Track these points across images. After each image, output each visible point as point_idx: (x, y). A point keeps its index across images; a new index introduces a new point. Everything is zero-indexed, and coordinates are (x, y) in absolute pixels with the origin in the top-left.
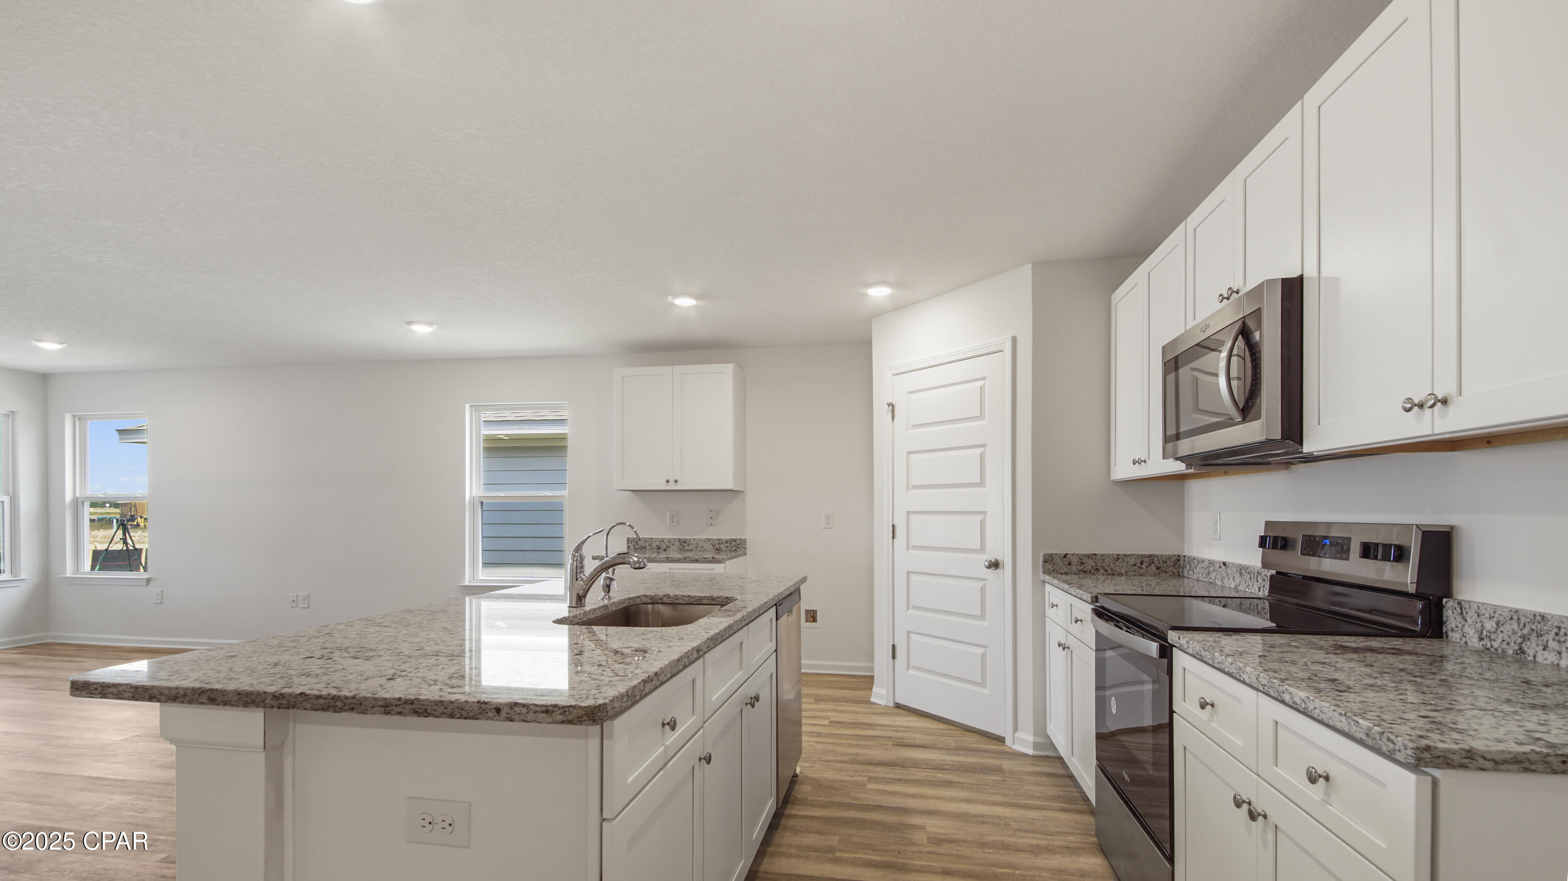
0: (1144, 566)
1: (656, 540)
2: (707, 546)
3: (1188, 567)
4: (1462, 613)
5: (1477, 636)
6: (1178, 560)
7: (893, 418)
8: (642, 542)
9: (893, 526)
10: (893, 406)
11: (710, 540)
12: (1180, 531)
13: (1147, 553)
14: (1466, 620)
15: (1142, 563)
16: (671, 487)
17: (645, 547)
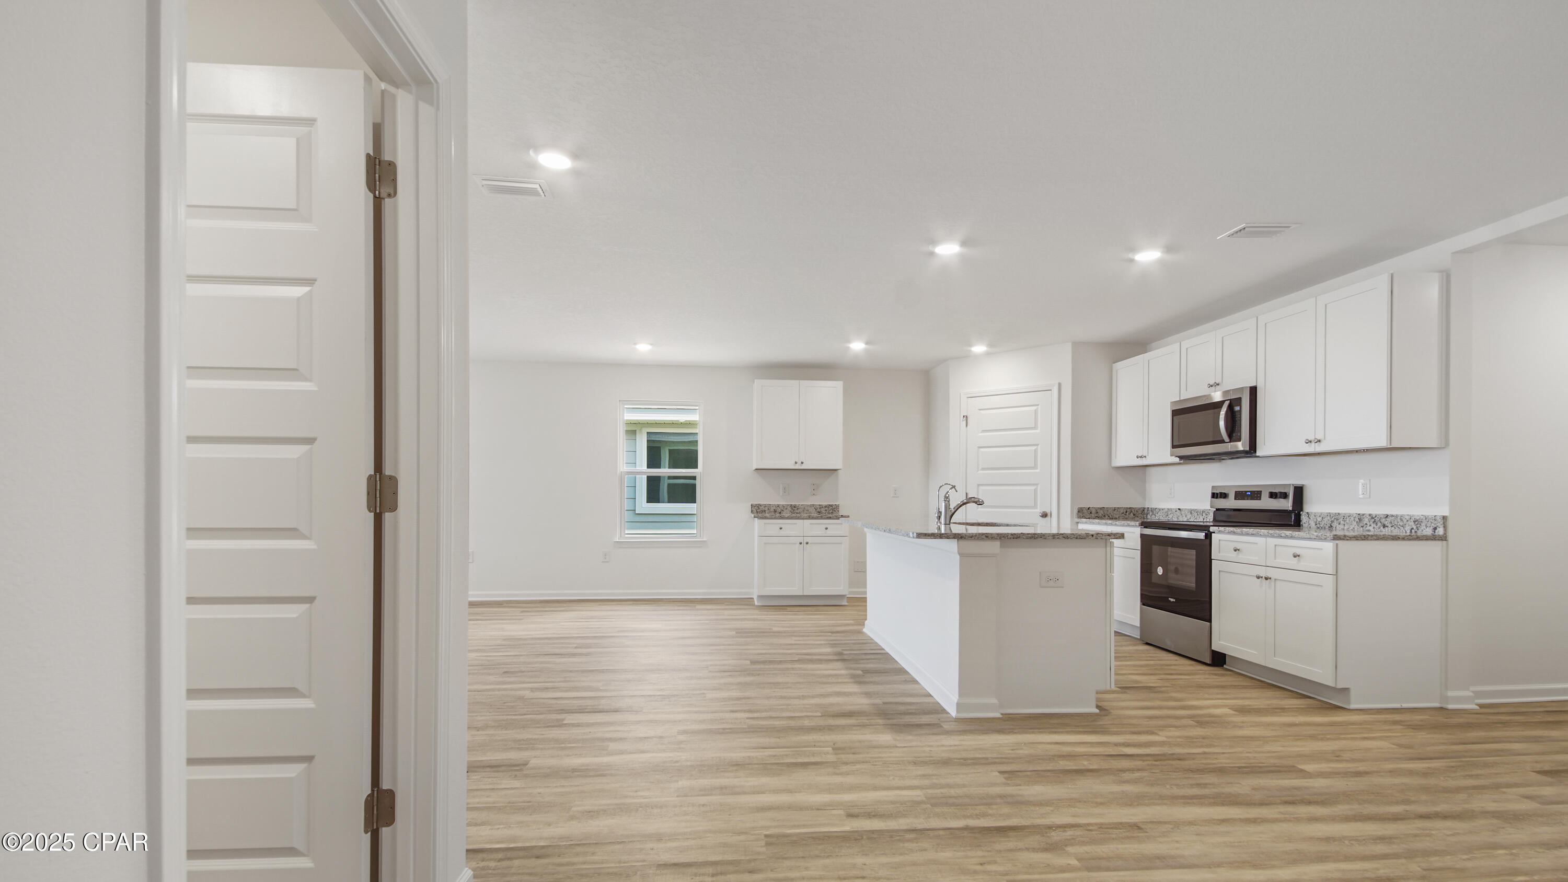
0: (1127, 514)
1: (773, 505)
2: (812, 510)
3: (1151, 513)
4: (1307, 516)
5: (1315, 523)
6: (1144, 510)
7: (967, 426)
8: (763, 507)
9: (966, 493)
10: (967, 417)
11: (813, 505)
12: (1143, 493)
13: (1129, 507)
14: (1310, 519)
15: (1126, 512)
16: (798, 466)
17: (765, 511)
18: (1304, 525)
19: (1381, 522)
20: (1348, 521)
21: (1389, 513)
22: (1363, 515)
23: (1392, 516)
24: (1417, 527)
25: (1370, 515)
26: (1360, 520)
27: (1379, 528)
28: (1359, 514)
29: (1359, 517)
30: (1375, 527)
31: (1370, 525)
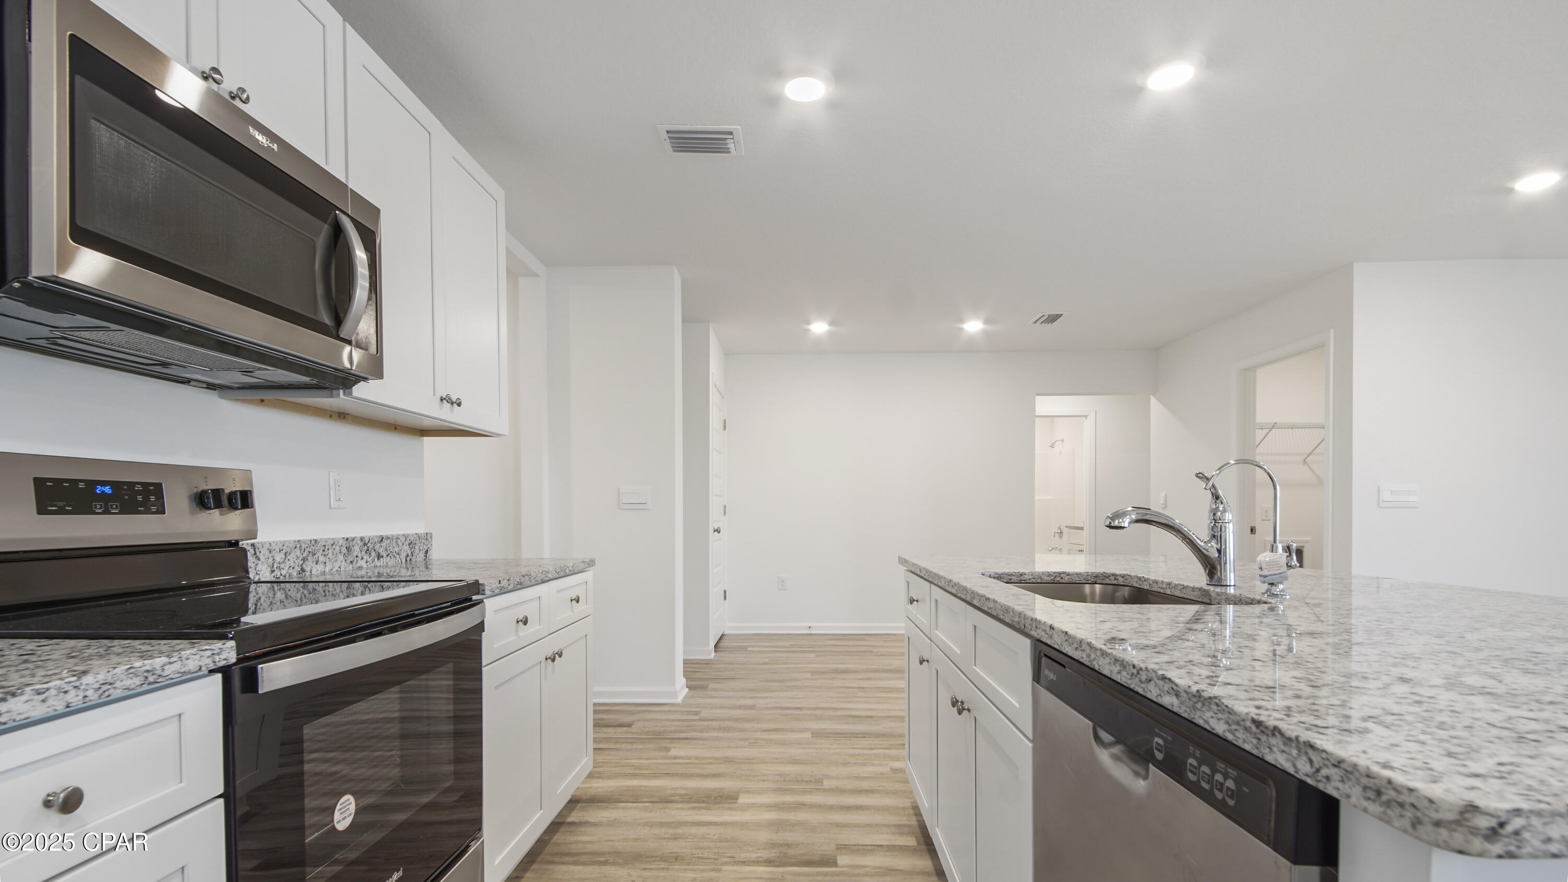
4: (255, 554)
19: (375, 550)
20: (330, 556)
21: (384, 533)
22: (353, 539)
23: (388, 538)
24: (412, 553)
25: (362, 539)
26: (348, 549)
27: (373, 560)
28: (347, 539)
29: (348, 545)
30: (369, 560)
31: (362, 559)
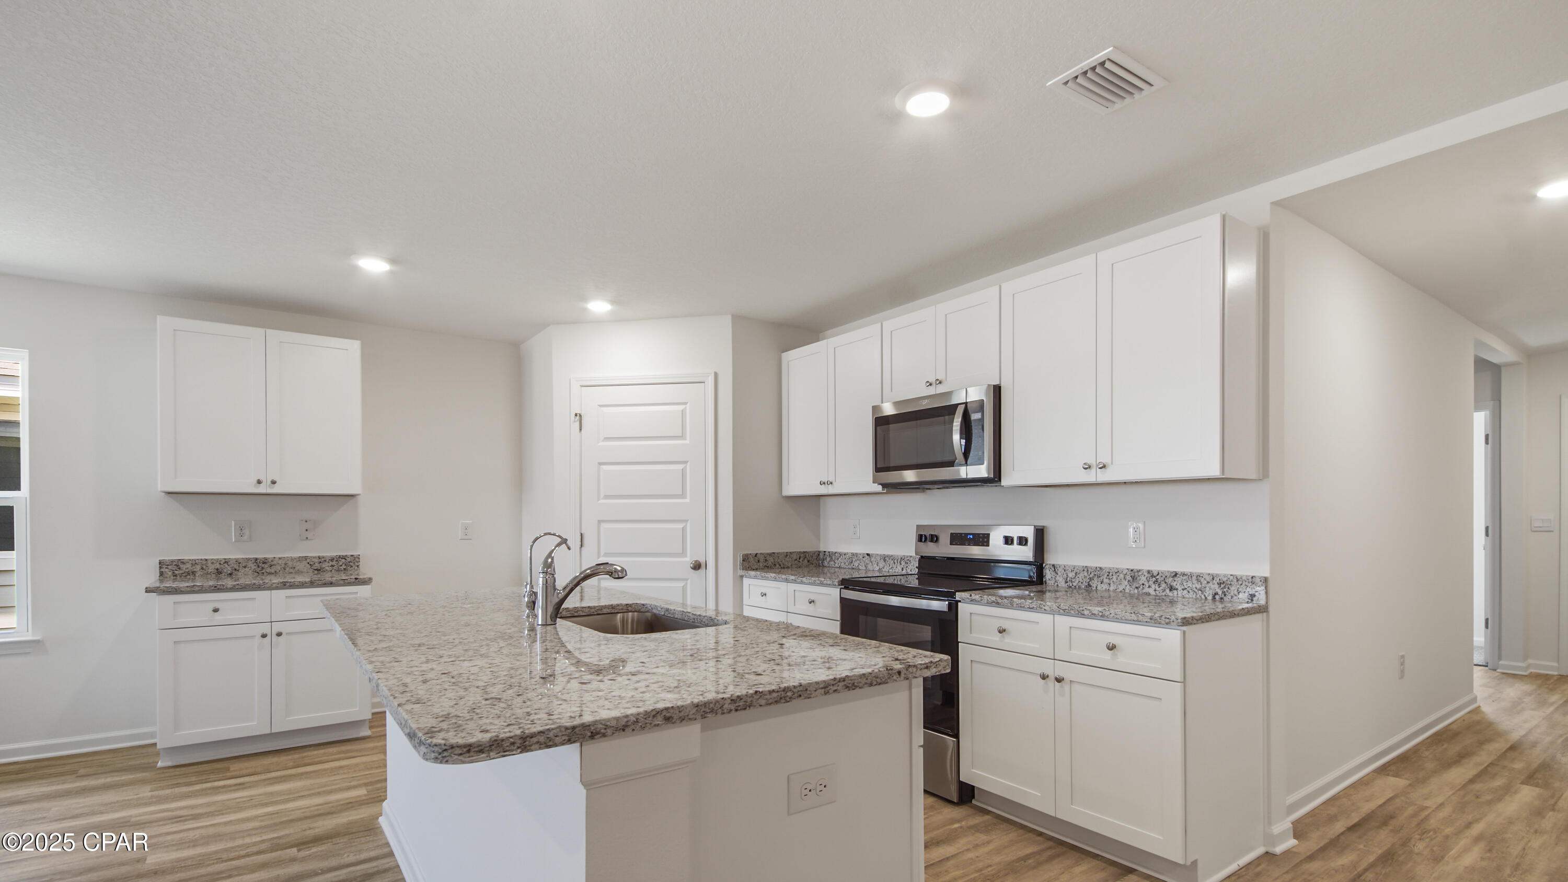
1: (213, 562)
2: (301, 566)
3: (828, 559)
5: (1064, 580)
6: (819, 555)
7: (581, 430)
9: (581, 534)
10: (580, 416)
11: (306, 558)
12: (816, 530)
13: (802, 550)
14: (1057, 574)
15: (800, 558)
16: (262, 489)
17: (194, 573)
18: (1048, 582)
19: (1165, 582)
20: (1114, 579)
21: (1179, 569)
22: (1139, 571)
23: (1184, 574)
24: (1224, 592)
25: (1149, 572)
26: (1134, 578)
27: (1164, 590)
28: (1132, 570)
29: (1133, 574)
30: (1157, 589)
31: (1149, 587)
